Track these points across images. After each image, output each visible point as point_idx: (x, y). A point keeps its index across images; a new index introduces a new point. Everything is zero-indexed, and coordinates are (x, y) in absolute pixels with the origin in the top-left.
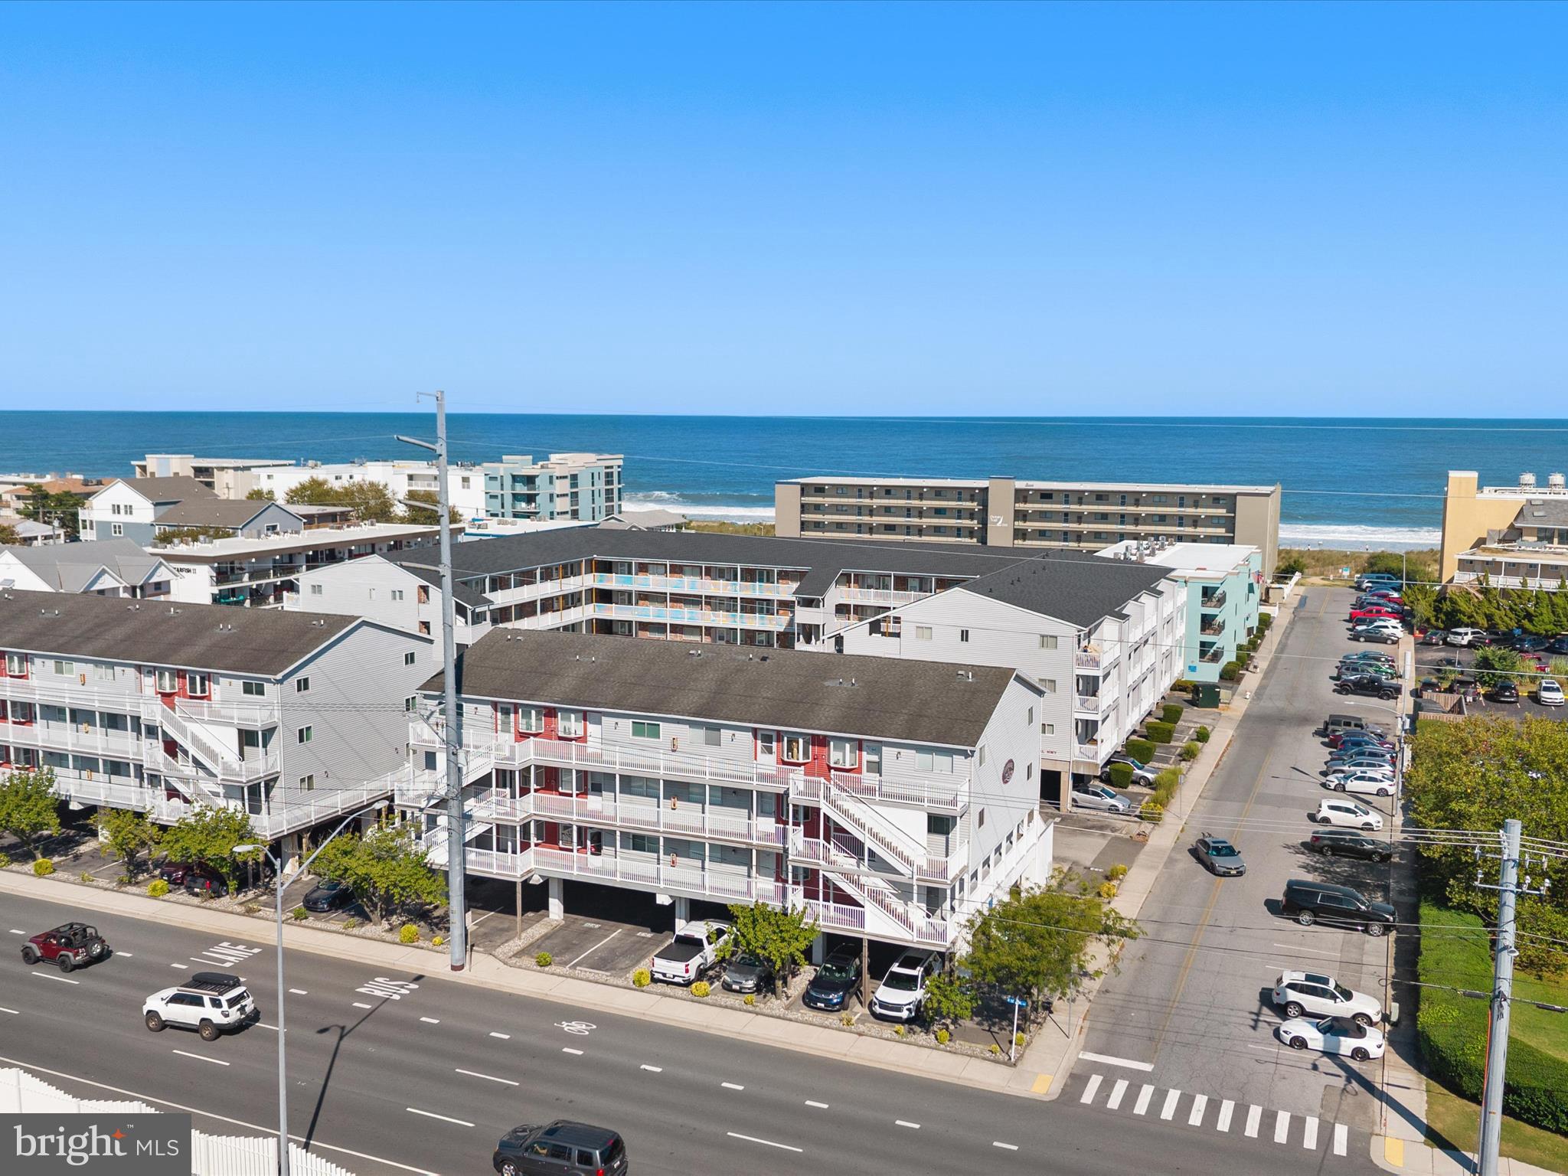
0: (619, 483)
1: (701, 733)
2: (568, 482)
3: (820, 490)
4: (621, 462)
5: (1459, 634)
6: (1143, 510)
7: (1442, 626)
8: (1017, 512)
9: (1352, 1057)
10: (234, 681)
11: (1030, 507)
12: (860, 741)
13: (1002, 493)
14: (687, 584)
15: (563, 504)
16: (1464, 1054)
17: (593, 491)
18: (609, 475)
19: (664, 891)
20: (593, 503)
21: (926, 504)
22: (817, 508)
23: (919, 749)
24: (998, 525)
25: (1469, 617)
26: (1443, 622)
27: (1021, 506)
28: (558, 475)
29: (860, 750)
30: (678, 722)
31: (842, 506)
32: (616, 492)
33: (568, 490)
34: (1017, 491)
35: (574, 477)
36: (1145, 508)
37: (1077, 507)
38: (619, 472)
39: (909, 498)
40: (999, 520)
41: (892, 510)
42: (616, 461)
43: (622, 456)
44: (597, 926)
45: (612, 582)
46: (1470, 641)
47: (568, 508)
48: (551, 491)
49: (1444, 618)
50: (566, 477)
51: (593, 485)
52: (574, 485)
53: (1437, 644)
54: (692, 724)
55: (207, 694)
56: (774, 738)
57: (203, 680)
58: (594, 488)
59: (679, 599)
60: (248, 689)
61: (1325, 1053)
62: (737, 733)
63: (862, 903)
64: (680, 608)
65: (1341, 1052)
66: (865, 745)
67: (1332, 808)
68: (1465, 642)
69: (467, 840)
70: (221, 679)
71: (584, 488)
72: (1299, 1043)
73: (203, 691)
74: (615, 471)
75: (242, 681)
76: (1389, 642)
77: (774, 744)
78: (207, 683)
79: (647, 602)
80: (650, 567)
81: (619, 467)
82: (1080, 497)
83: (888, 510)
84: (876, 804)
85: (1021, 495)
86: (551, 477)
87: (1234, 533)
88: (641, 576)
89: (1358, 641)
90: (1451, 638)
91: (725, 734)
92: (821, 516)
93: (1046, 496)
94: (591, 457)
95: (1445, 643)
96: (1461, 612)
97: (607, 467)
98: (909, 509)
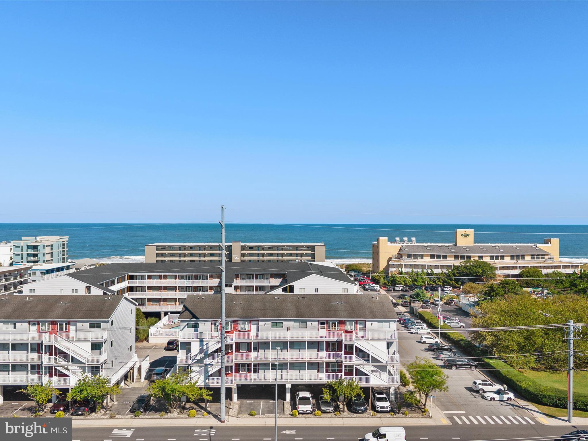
0: (67, 248)
1: (298, 324)
2: (50, 247)
3: (163, 248)
4: (67, 239)
5: (399, 287)
6: (285, 252)
7: (390, 285)
8: (241, 254)
9: (507, 400)
10: (84, 324)
11: (246, 252)
12: (357, 321)
13: (236, 247)
14: (170, 282)
15: (48, 257)
16: (542, 392)
17: (58, 251)
18: (64, 245)
19: (288, 383)
20: (58, 256)
21: (207, 252)
22: (162, 255)
23: (378, 321)
24: (236, 259)
25: (399, 282)
26: (390, 284)
27: (243, 252)
28: (47, 245)
29: (357, 324)
30: (290, 321)
31: (173, 254)
32: (66, 251)
33: (50, 251)
34: (242, 246)
35: (52, 246)
36: (285, 251)
37: (262, 251)
38: (67, 243)
39: (200, 250)
40: (236, 257)
41: (193, 255)
42: (66, 239)
43: (68, 237)
44: (252, 402)
45: (136, 283)
46: (402, 289)
47: (50, 259)
48: (44, 252)
49: (391, 282)
50: (49, 246)
51: (58, 249)
52: (52, 249)
53: (392, 291)
54: (295, 321)
55: (67, 330)
56: (325, 323)
57: (66, 324)
58: (58, 250)
59: (166, 288)
60: (92, 326)
61: (500, 401)
62: (313, 323)
63: (369, 375)
64: (166, 292)
65: (504, 399)
66: (358, 322)
67: (426, 338)
68: (400, 289)
69: (210, 374)
70: (77, 323)
71: (55, 250)
72: (493, 399)
73: (66, 329)
74: (66, 243)
75: (89, 323)
76: (377, 291)
77: (325, 325)
78: (68, 326)
79: (151, 291)
80: (152, 277)
81: (67, 241)
82: (263, 248)
83: (191, 255)
84: (369, 341)
85: (243, 248)
86: (44, 246)
87: (315, 259)
88: (149, 280)
89: (368, 291)
90: (396, 288)
91: (309, 323)
92: (164, 258)
93: (251, 248)
94: (58, 238)
95: (394, 290)
96: (396, 280)
97: (63, 242)
98: (200, 254)
